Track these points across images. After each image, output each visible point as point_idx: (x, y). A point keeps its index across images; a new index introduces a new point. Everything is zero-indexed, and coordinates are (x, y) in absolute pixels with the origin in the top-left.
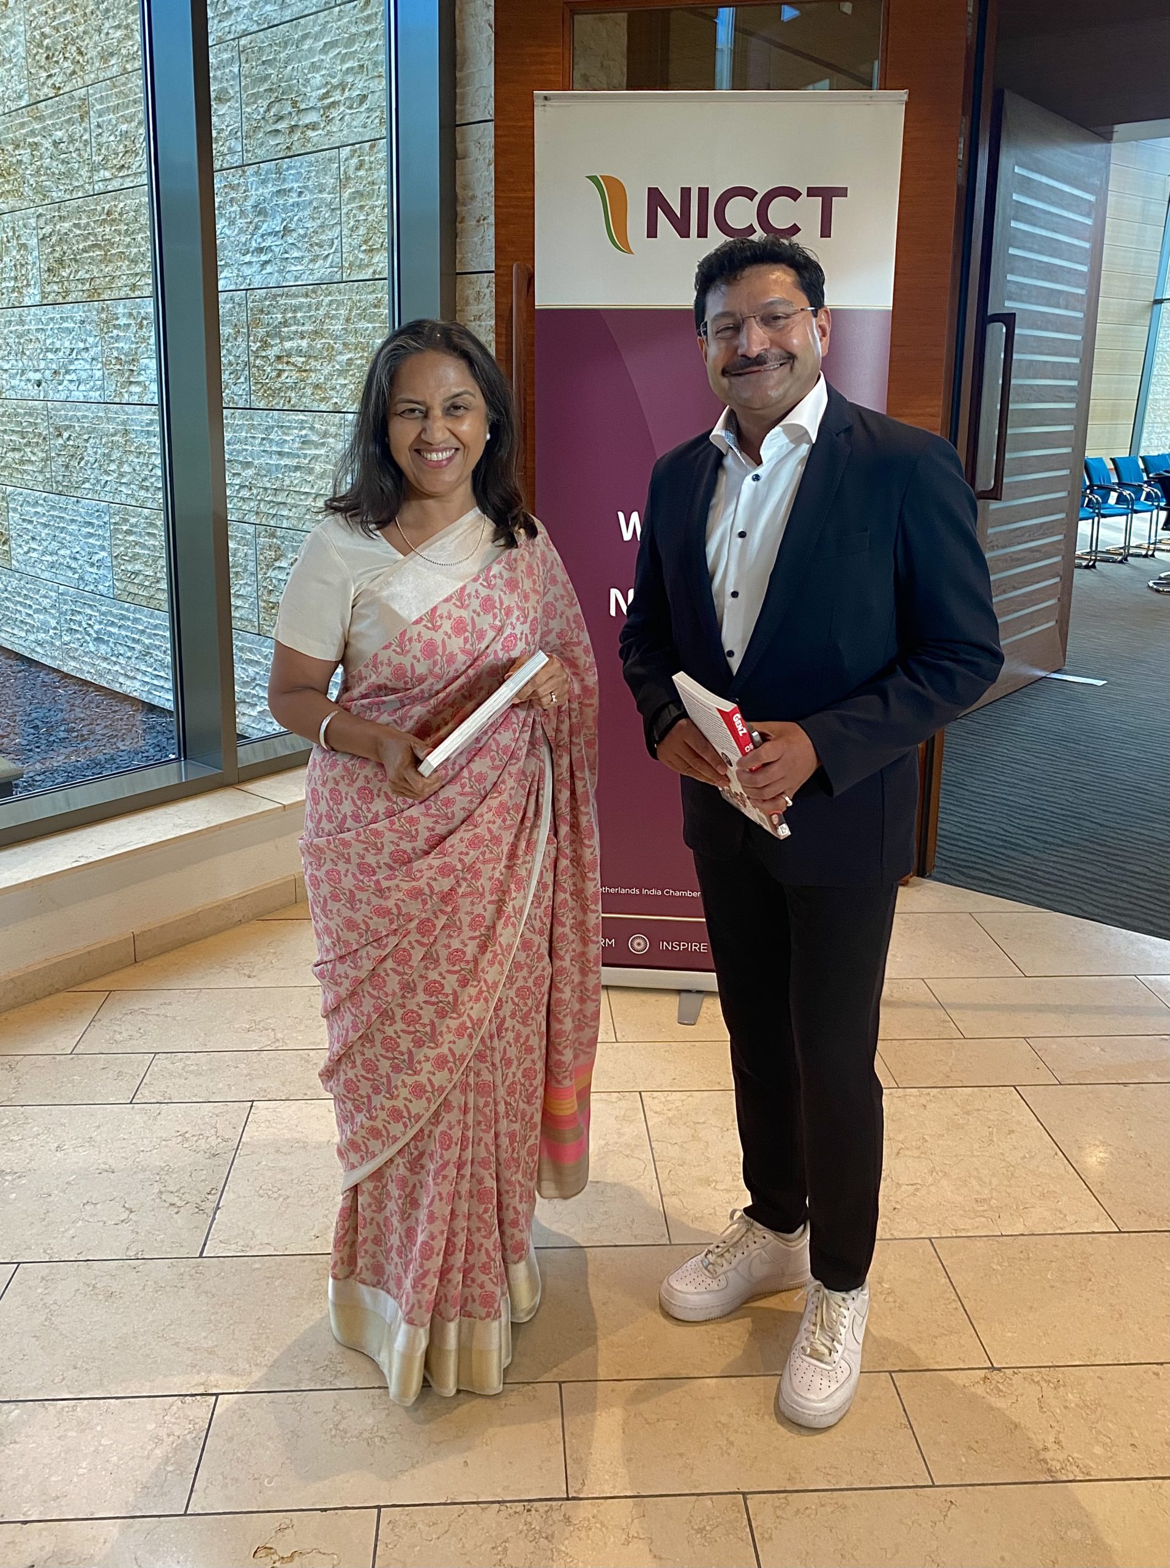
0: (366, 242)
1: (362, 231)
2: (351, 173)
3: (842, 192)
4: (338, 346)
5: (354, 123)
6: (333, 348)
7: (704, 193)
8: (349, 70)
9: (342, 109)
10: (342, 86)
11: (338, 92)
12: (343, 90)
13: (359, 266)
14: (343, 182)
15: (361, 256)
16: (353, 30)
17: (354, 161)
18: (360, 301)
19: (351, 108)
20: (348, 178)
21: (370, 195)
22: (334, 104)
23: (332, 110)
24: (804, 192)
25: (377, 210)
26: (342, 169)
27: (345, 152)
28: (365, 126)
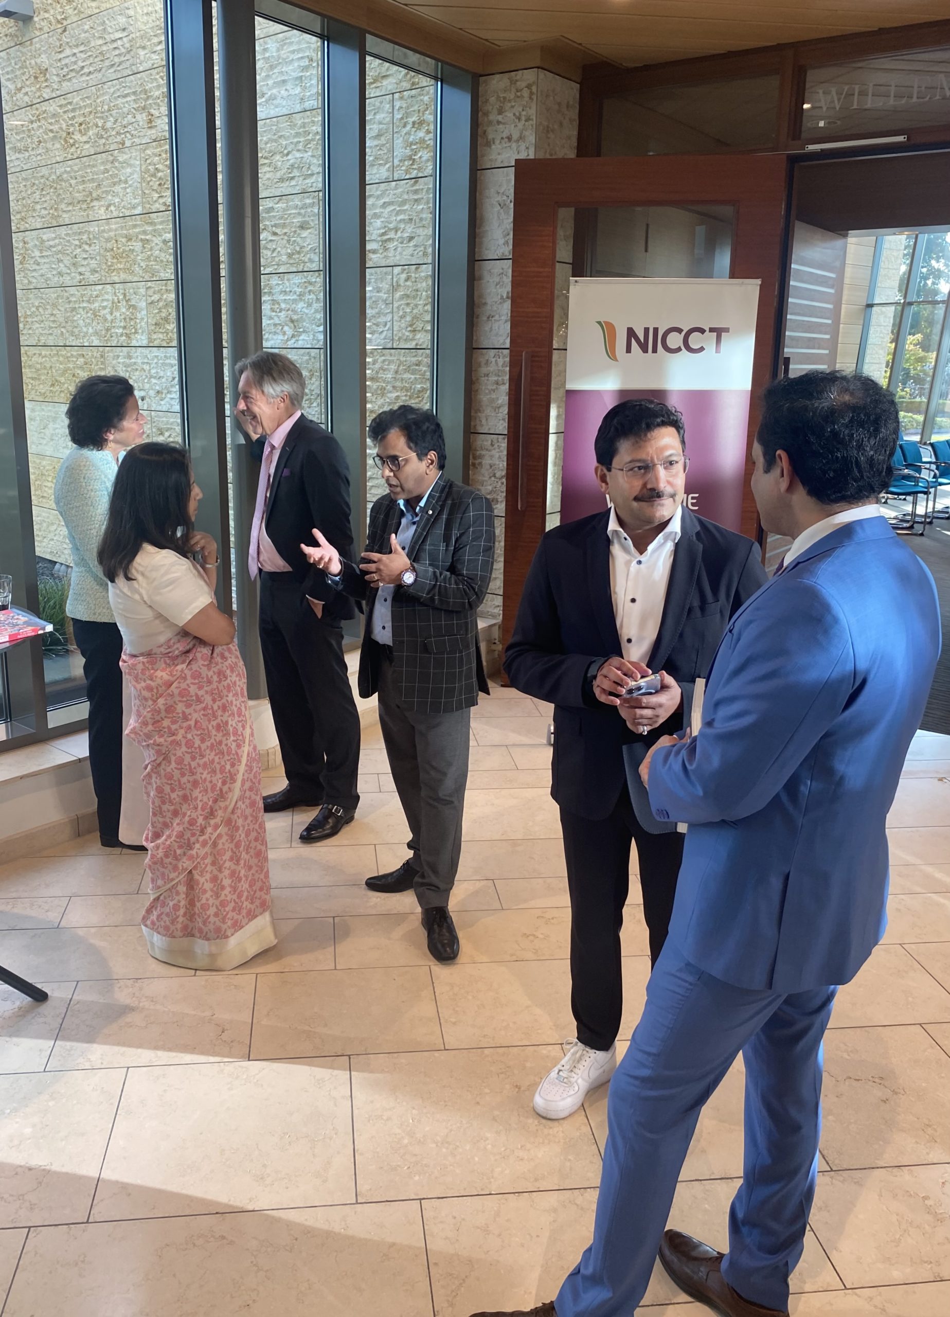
0: (411, 325)
1: (408, 318)
2: (401, 282)
3: (726, 330)
4: (389, 387)
5: (404, 253)
6: (385, 389)
7: (656, 330)
8: (401, 221)
9: (395, 243)
10: (396, 230)
11: (393, 232)
12: (396, 232)
13: (406, 340)
14: (394, 288)
15: (407, 334)
16: (406, 197)
17: (404, 276)
18: (406, 361)
19: (402, 243)
20: (399, 285)
21: (415, 298)
22: (389, 240)
23: (388, 243)
24: (707, 330)
25: (420, 307)
26: (395, 280)
27: (397, 270)
28: (412, 255)
